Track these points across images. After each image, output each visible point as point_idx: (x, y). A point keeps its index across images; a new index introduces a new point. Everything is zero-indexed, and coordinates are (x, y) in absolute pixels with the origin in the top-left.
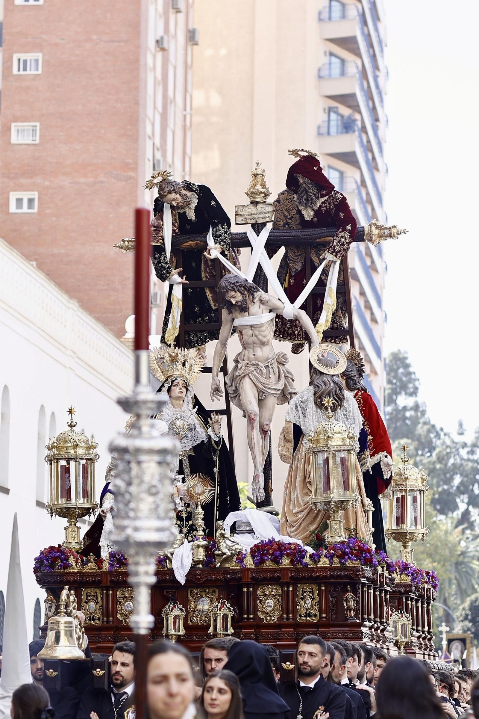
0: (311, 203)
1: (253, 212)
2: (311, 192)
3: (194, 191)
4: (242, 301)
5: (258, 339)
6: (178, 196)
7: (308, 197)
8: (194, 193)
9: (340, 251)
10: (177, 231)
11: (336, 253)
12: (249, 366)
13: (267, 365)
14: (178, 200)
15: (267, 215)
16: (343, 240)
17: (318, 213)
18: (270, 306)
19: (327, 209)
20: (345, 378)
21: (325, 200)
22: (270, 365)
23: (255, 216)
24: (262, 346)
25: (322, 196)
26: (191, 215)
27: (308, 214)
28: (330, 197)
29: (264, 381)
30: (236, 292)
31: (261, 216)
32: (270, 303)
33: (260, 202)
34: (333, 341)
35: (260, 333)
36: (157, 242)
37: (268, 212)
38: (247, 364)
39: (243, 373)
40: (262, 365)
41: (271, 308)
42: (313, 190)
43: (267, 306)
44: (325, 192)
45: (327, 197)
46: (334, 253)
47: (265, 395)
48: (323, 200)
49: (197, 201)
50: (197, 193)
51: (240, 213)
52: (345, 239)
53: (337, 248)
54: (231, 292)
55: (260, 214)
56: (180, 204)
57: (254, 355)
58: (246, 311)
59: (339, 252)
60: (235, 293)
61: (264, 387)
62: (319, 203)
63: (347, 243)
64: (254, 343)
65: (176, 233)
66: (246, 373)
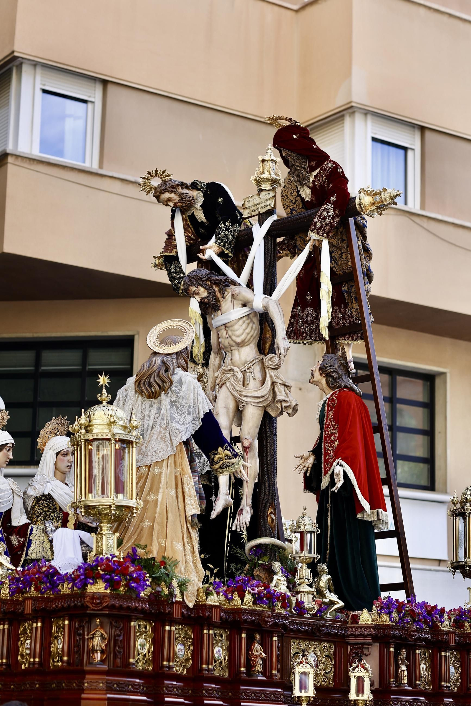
0: (304, 179)
1: (257, 202)
2: (298, 166)
3: (199, 189)
4: (208, 297)
5: (232, 340)
6: (173, 195)
7: (299, 173)
8: (200, 191)
9: (322, 227)
10: (192, 236)
11: (318, 230)
12: (227, 373)
13: (244, 369)
14: (174, 200)
15: (268, 203)
16: (325, 213)
17: (313, 189)
18: (241, 300)
19: (321, 183)
20: (324, 375)
21: (317, 173)
22: (248, 369)
23: (258, 206)
24: (239, 348)
25: (312, 169)
26: (200, 216)
27: (306, 193)
28: (321, 169)
29: (239, 389)
30: (198, 287)
31: (263, 205)
32: (240, 297)
33: (265, 190)
34: (350, 338)
35: (233, 332)
36: (171, 252)
37: (269, 199)
38: (225, 370)
39: (220, 381)
40: (238, 370)
41: (242, 302)
42: (300, 164)
43: (238, 300)
44: (313, 163)
45: (319, 169)
46: (316, 230)
47: (244, 404)
48: (315, 173)
49: (204, 199)
50: (202, 191)
51: (246, 206)
52: (328, 212)
53: (318, 224)
54: (192, 287)
55: (262, 203)
56: (179, 204)
57: (231, 359)
58: (218, 310)
59: (320, 228)
60: (196, 288)
61: (241, 395)
62: (312, 179)
63: (329, 217)
64: (230, 345)
65: (192, 239)
66: (223, 382)
